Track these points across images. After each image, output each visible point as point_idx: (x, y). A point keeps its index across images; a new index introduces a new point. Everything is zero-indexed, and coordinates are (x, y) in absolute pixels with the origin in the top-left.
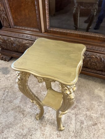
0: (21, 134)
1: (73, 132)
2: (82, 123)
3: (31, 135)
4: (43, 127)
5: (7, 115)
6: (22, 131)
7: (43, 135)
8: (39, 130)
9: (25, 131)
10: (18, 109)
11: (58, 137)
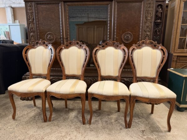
0: (60, 136)
1: (102, 127)
2: (106, 122)
3: (70, 135)
4: (77, 129)
5: (43, 129)
6: (61, 135)
7: (79, 133)
8: (75, 131)
9: (63, 134)
10: (52, 125)
11: (91, 131)
